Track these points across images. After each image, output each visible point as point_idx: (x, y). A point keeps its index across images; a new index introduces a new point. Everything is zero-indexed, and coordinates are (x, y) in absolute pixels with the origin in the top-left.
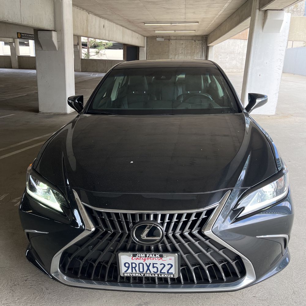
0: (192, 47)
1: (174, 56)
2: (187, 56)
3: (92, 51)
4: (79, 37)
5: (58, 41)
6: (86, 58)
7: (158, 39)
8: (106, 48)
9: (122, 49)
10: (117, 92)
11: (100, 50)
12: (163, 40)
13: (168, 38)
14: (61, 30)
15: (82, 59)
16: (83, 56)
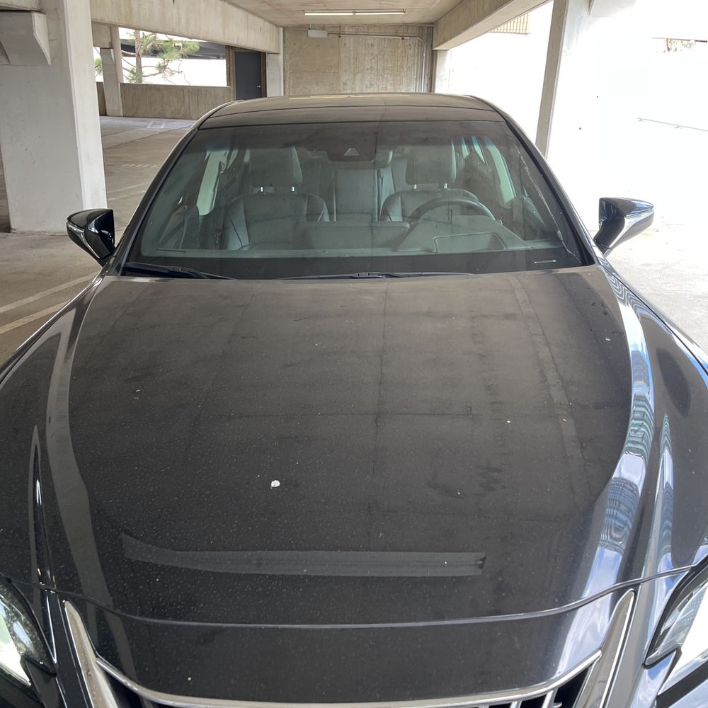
0: (395, 52)
1: (352, 76)
2: (383, 77)
3: (150, 63)
4: (113, 28)
5: (49, 40)
6: (133, 82)
7: (312, 33)
8: (183, 56)
9: (224, 57)
10: (214, 191)
11: (168, 61)
12: (323, 34)
13: (337, 30)
14: (56, 9)
15: (123, 85)
16: (126, 78)
